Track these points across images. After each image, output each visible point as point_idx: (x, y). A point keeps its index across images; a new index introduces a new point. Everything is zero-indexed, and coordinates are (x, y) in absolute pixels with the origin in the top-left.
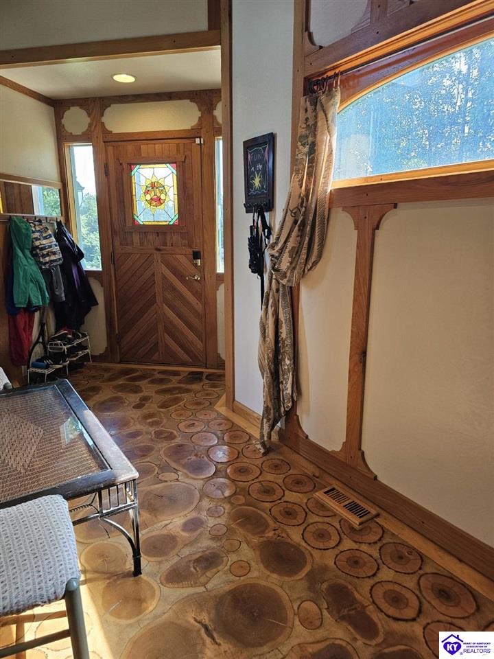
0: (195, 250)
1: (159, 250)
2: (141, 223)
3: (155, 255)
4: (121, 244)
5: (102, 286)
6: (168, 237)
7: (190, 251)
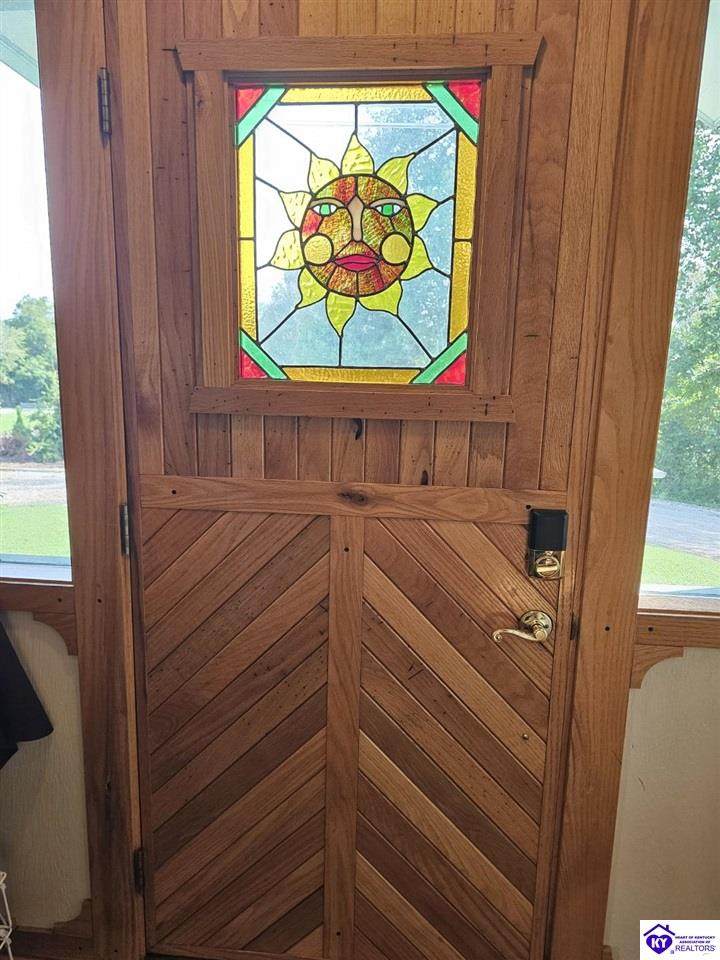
0: (536, 504)
1: (360, 499)
2: (276, 374)
3: (337, 523)
4: (170, 468)
5: (72, 651)
6: (410, 444)
7: (513, 511)
